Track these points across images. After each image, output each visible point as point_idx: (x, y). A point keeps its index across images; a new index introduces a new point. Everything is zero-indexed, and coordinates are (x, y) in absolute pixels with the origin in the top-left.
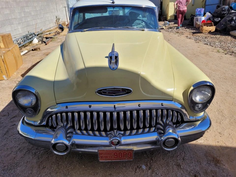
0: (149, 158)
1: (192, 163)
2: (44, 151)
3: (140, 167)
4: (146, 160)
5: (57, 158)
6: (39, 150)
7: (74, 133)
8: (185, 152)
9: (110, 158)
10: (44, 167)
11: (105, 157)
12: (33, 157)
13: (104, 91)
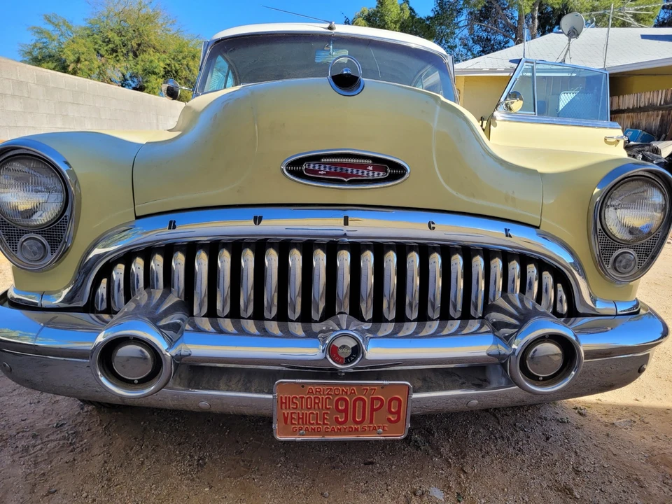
0: (450, 466)
1: (611, 483)
2: (61, 442)
3: (423, 494)
4: (442, 474)
5: (105, 462)
6: (41, 439)
7: (188, 327)
8: (576, 452)
9: (317, 424)
10: (53, 490)
11: (299, 418)
12: (14, 461)
13: (311, 167)
